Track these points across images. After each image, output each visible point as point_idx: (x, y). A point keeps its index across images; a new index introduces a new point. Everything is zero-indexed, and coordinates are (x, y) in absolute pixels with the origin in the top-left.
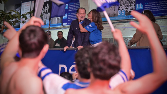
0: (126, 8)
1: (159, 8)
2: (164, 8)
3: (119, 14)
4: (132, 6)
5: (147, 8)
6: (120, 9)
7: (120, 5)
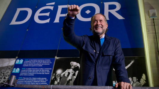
1: (31, 83)
4: (5, 78)
5: (20, 82)
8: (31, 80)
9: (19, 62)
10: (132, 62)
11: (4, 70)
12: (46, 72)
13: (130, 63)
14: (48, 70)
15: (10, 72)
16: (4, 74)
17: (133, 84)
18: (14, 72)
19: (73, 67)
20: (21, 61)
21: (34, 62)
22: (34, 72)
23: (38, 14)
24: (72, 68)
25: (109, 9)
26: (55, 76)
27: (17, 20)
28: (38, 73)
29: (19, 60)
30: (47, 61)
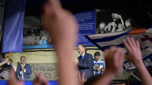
0: (47, 38)
1: (79, 40)
2: (83, 39)
3: (41, 43)
6: (41, 39)
7: (41, 35)
12: (89, 27)
14: (91, 24)
19: (115, 19)
21: (76, 17)
24: (114, 21)
26: (99, 30)
28: (82, 28)
30: (88, 14)
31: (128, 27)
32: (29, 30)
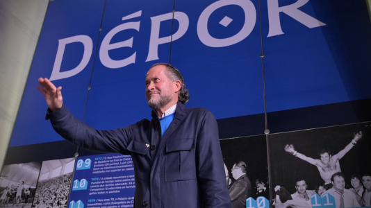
4: (61, 204)
7: (35, 202)
8: (115, 203)
9: (84, 165)
10: (357, 137)
11: (55, 186)
13: (350, 141)
15: (67, 189)
16: (55, 195)
17: (363, 193)
18: (75, 187)
20: (88, 161)
21: (116, 162)
22: (118, 184)
23: (106, 46)
25: (280, 5)
27: (63, 69)
28: (128, 185)
29: (81, 161)
31: (239, 179)
32: (12, 190)
